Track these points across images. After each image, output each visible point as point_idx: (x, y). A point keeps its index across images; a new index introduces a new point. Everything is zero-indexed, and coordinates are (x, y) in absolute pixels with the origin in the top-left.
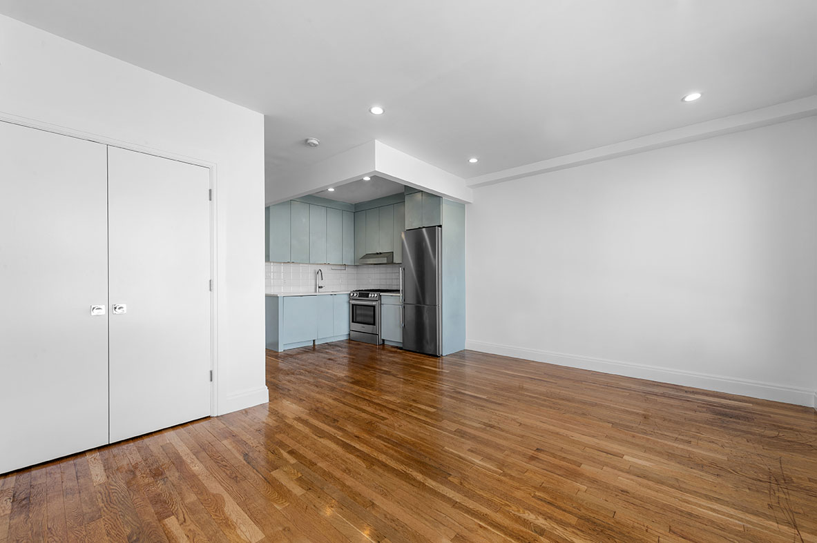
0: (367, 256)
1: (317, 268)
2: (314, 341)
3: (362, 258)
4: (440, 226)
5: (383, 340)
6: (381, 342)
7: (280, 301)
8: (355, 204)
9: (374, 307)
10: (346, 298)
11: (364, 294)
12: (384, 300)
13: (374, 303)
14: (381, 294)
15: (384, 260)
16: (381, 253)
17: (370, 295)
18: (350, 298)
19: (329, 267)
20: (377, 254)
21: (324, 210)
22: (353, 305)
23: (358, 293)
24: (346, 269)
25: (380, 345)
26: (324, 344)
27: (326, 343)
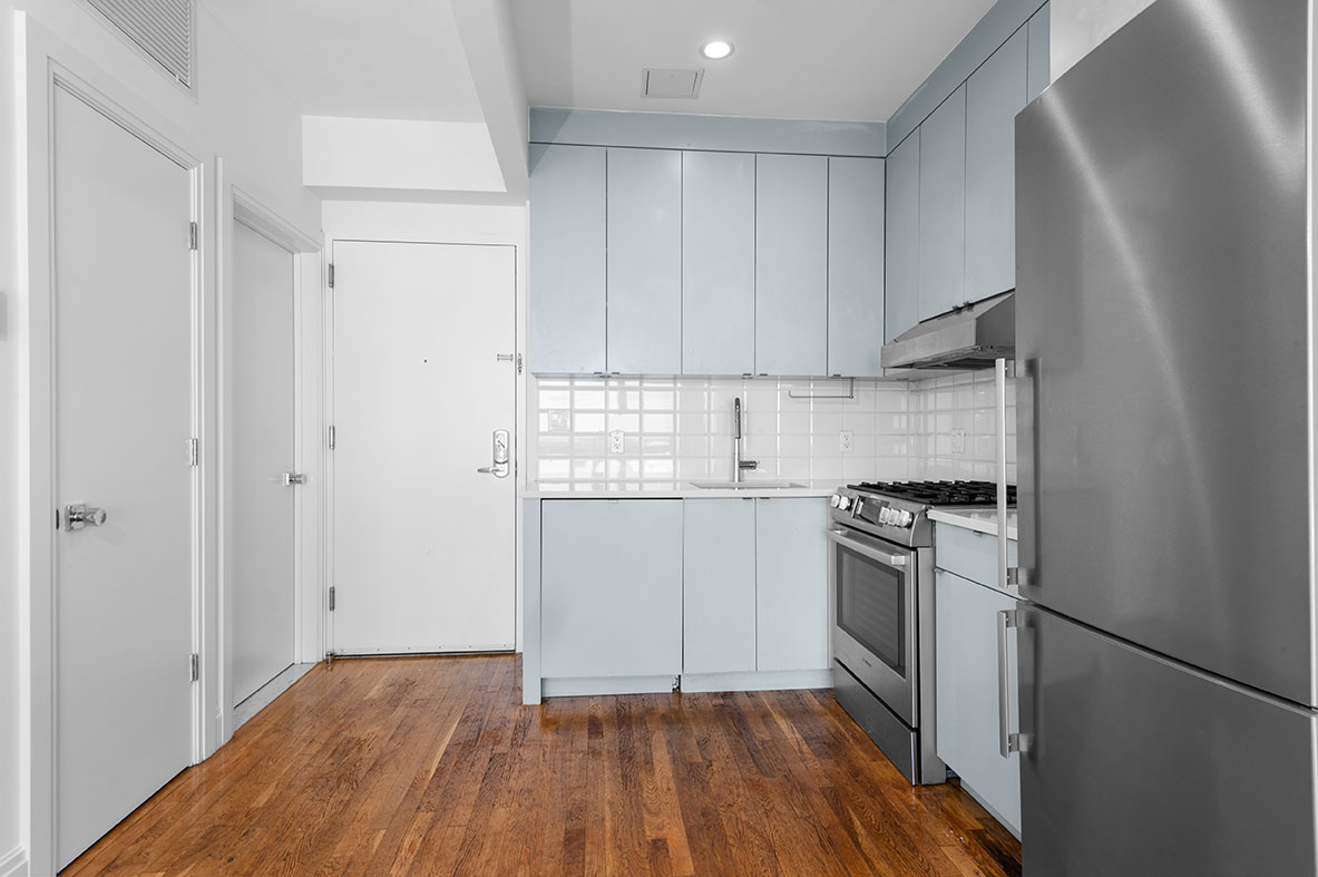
10: (818, 518)
13: (898, 560)
14: (934, 514)
16: (968, 306)
24: (855, 394)
25: (925, 786)
26: (716, 694)
27: (725, 695)
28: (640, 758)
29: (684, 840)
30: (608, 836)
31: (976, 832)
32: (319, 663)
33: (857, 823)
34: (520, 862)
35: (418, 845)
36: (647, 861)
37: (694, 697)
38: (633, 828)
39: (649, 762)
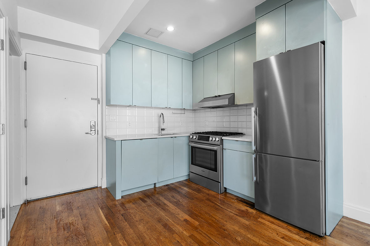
0: (206, 99)
1: (160, 112)
2: (155, 184)
3: (199, 102)
4: (323, 43)
5: (225, 188)
6: (223, 190)
7: (118, 145)
8: (193, 54)
9: (215, 152)
10: (185, 141)
11: (204, 136)
12: (226, 145)
13: (215, 148)
14: (223, 138)
15: (226, 102)
16: (219, 96)
17: (211, 139)
18: (190, 140)
19: (171, 111)
20: (216, 96)
21: (165, 56)
22: (192, 147)
23: (198, 135)
24: (185, 113)
25: (222, 193)
26: (165, 186)
27: (167, 185)
28: (162, 204)
29: (190, 218)
30: (173, 223)
31: (236, 199)
32: (22, 205)
33: (218, 204)
34: (159, 236)
35: (125, 243)
36: (187, 224)
37: (160, 188)
38: (177, 219)
39: (165, 204)
